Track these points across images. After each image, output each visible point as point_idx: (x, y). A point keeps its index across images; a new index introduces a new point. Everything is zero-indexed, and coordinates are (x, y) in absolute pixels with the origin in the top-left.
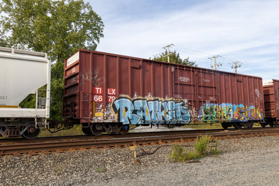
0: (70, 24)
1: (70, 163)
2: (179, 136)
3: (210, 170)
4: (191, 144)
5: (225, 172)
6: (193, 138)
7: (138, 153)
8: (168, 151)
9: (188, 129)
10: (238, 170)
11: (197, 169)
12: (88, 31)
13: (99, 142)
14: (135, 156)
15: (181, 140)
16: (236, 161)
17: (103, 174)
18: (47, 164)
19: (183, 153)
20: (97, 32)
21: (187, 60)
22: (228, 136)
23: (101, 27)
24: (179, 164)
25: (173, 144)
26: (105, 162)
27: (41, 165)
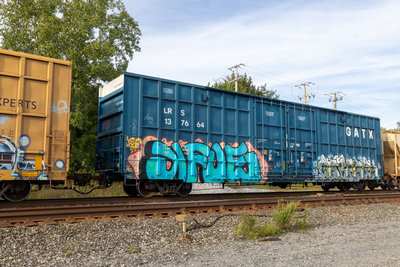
0: (90, 30)
1: (86, 238)
2: (249, 200)
3: (294, 252)
4: (266, 212)
5: (316, 256)
6: (270, 205)
7: (188, 225)
8: (232, 223)
9: (263, 191)
10: (335, 253)
11: (275, 251)
12: (117, 42)
13: (130, 208)
14: (184, 230)
15: (253, 207)
16: (332, 239)
17: (136, 256)
18: (51, 240)
19: (255, 226)
20: (130, 43)
21: (264, 88)
22: (323, 202)
23: (137, 36)
24: (249, 243)
25: (241, 212)
26: (138, 238)
27: (42, 242)
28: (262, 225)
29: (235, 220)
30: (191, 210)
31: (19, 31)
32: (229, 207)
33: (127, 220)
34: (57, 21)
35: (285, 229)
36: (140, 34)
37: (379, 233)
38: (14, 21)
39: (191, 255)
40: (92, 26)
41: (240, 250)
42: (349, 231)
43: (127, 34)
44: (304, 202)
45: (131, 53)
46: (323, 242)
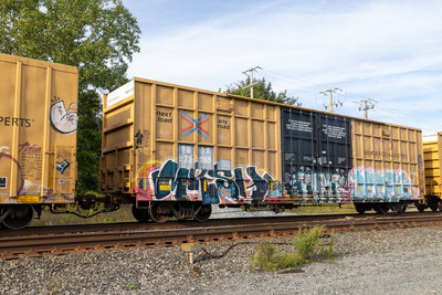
0: (81, 28)
1: (76, 273)
2: (267, 226)
3: (320, 285)
4: (287, 239)
5: (345, 290)
6: (292, 231)
7: (196, 256)
8: (247, 252)
10: (366, 286)
11: (297, 284)
12: (113, 41)
13: (128, 236)
14: (191, 262)
15: (272, 233)
16: (363, 270)
17: (134, 293)
18: (33, 276)
19: (274, 255)
20: (128, 42)
21: (284, 95)
22: (352, 227)
23: (136, 34)
24: (267, 276)
25: (257, 239)
26: (137, 271)
27: (23, 278)
28: (283, 254)
29: (251, 249)
30: (200, 238)
32: (243, 234)
33: (124, 251)
34: (42, 16)
35: (308, 258)
36: (139, 32)
37: (415, 262)
39: (199, 291)
40: (84, 23)
41: (256, 283)
42: (382, 260)
43: (124, 32)
44: (330, 227)
45: (130, 54)
46: (353, 273)
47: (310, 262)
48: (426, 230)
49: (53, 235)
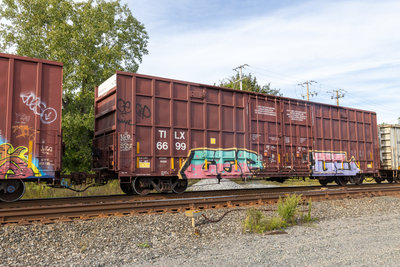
0: (99, 36)
1: (101, 235)
2: (256, 195)
3: (300, 245)
4: (272, 207)
5: (322, 248)
6: (275, 200)
7: (197, 221)
8: (240, 217)
10: (340, 245)
11: (281, 244)
12: (126, 46)
13: (141, 205)
14: (193, 225)
15: (260, 202)
16: (337, 232)
17: (147, 251)
18: (67, 237)
19: (262, 220)
20: (138, 46)
21: (268, 87)
22: (327, 196)
23: (144, 40)
24: (257, 237)
25: (248, 207)
26: (150, 233)
27: (58, 238)
28: (269, 219)
29: (242, 214)
30: (200, 206)
31: (32, 39)
32: (236, 202)
33: (139, 217)
34: (69, 28)
35: (291, 222)
36: (147, 38)
37: (382, 225)
38: (27, 29)
39: (200, 249)
40: (102, 32)
41: (248, 243)
42: (353, 223)
43: (135, 38)
44: (308, 196)
45: (140, 56)
46: (328, 234)
47: (292, 226)
48: (390, 198)
49: (81, 204)
